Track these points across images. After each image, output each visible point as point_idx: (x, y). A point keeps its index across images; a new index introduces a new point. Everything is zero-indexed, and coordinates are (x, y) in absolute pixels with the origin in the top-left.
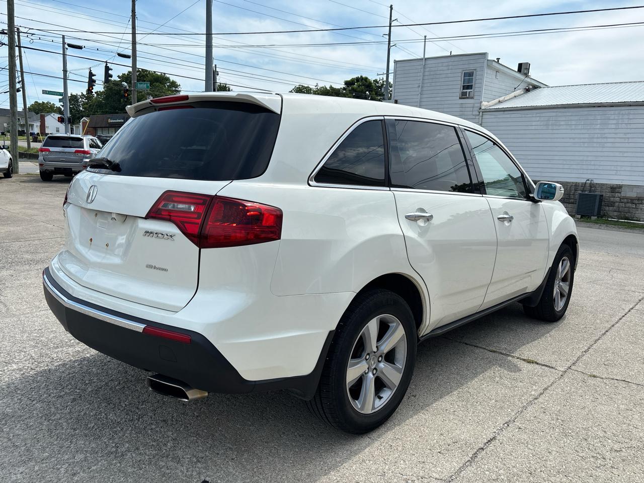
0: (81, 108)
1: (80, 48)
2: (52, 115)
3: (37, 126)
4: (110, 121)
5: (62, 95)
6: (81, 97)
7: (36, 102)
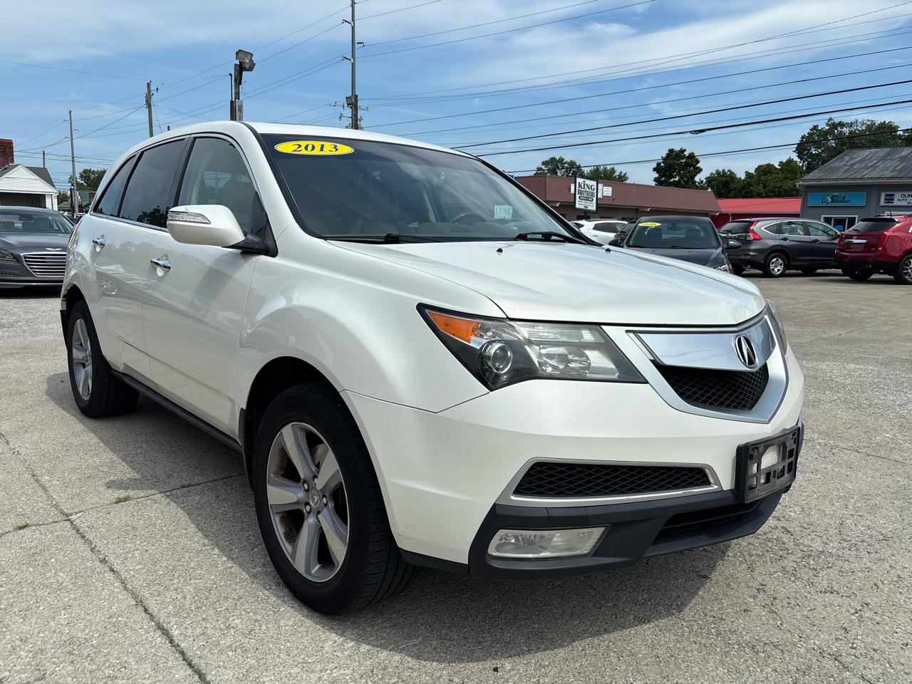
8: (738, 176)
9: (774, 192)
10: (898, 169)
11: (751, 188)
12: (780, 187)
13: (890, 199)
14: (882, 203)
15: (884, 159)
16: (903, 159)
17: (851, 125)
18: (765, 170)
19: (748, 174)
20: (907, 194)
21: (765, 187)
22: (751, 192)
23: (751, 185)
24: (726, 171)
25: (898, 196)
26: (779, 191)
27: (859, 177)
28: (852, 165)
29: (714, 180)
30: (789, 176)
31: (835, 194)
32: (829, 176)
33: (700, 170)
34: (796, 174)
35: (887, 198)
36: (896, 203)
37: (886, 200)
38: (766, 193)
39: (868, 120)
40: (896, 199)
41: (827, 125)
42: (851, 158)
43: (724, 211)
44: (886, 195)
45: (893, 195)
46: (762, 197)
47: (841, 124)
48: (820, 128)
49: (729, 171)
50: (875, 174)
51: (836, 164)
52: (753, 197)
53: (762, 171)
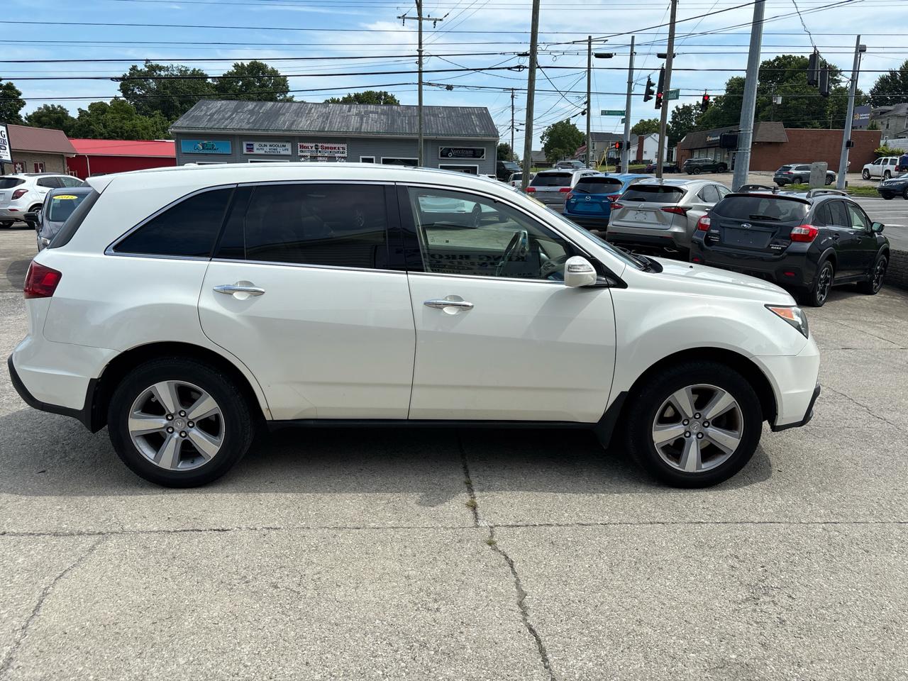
0: (693, 123)
1: (609, 56)
2: (653, 136)
3: (634, 152)
4: (709, 139)
5: (623, 115)
6: (695, 108)
7: (642, 120)
8: (70, 114)
9: (117, 133)
10: (251, 121)
11: (92, 127)
12: (121, 128)
13: (250, 148)
14: (245, 151)
15: (235, 111)
16: (252, 112)
17: (167, 69)
18: (98, 109)
19: (81, 111)
20: (263, 144)
21: (105, 127)
22: (93, 131)
23: (91, 125)
24: (56, 106)
25: (256, 145)
26: (121, 132)
27: (222, 127)
28: (212, 115)
29: (44, 116)
30: (126, 116)
31: (205, 142)
32: (194, 125)
33: (22, 104)
34: (131, 115)
35: (248, 147)
36: (256, 152)
37: (247, 149)
38: (108, 133)
39: (182, 66)
40: (255, 148)
41: (146, 66)
42: (208, 108)
43: (81, 153)
44: (248, 145)
45: (252, 145)
46: (105, 138)
47: (161, 68)
48: (139, 69)
49: (59, 106)
50: (234, 125)
51: (197, 113)
52: (95, 138)
53: (97, 110)
